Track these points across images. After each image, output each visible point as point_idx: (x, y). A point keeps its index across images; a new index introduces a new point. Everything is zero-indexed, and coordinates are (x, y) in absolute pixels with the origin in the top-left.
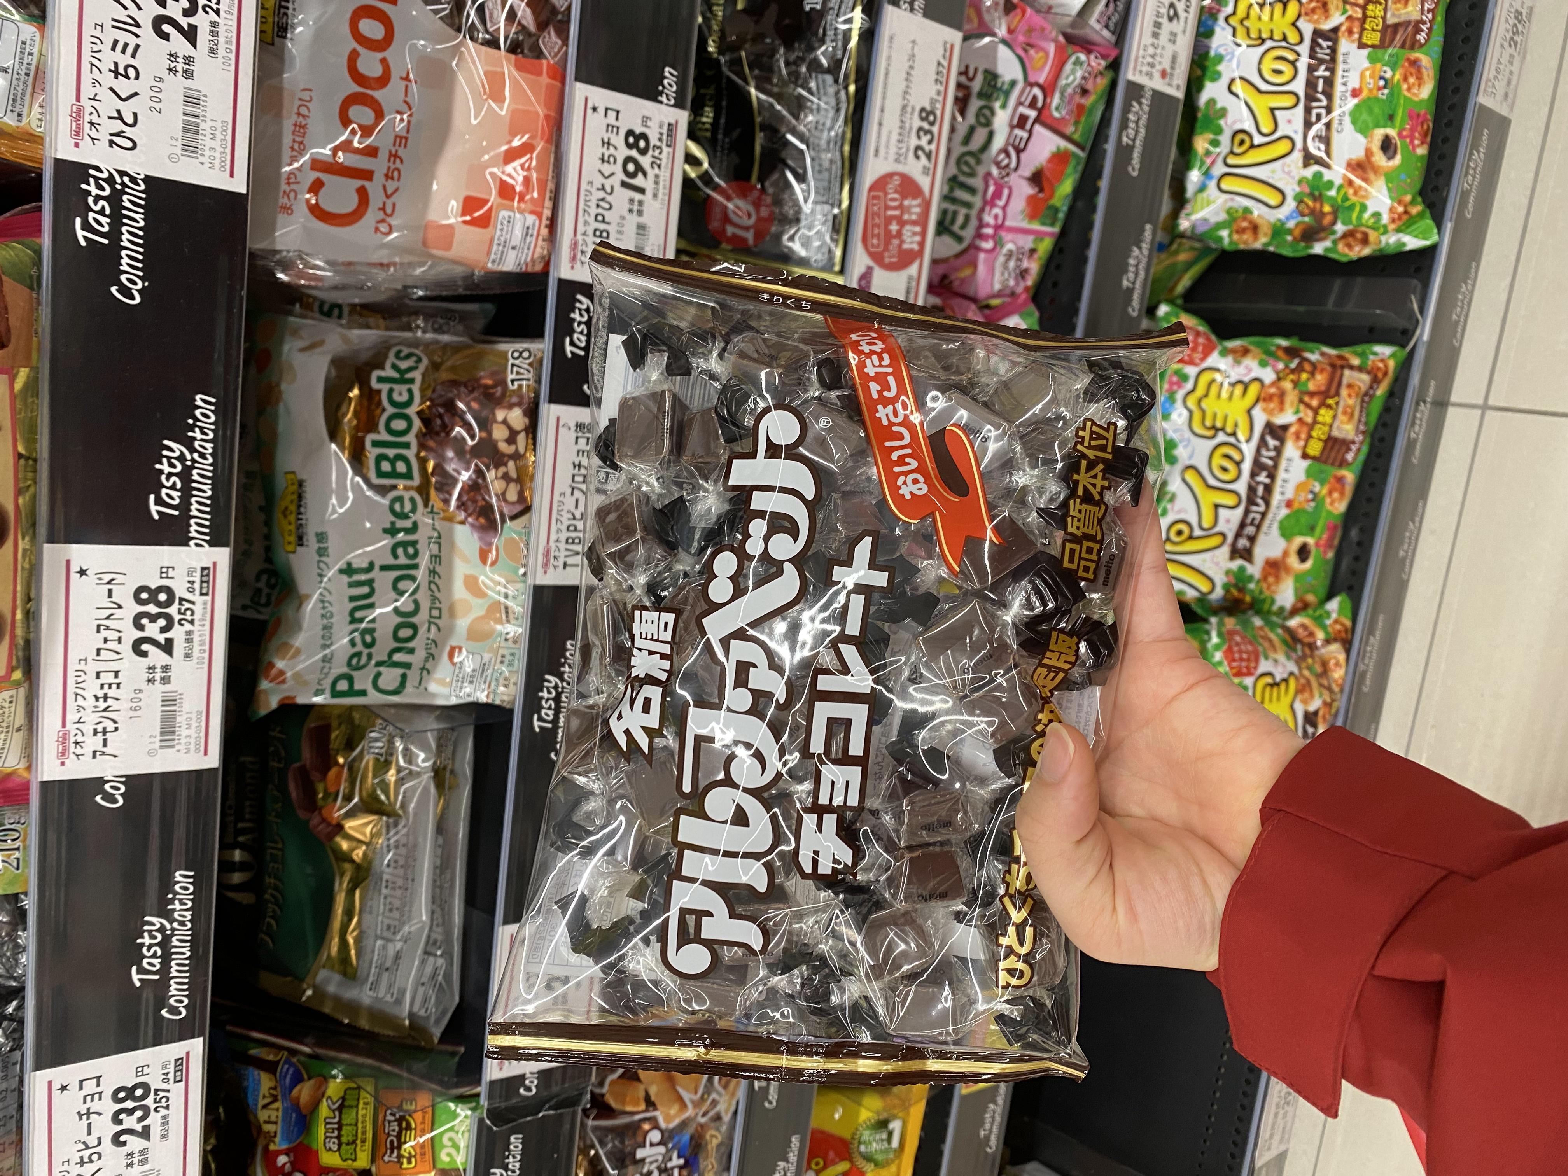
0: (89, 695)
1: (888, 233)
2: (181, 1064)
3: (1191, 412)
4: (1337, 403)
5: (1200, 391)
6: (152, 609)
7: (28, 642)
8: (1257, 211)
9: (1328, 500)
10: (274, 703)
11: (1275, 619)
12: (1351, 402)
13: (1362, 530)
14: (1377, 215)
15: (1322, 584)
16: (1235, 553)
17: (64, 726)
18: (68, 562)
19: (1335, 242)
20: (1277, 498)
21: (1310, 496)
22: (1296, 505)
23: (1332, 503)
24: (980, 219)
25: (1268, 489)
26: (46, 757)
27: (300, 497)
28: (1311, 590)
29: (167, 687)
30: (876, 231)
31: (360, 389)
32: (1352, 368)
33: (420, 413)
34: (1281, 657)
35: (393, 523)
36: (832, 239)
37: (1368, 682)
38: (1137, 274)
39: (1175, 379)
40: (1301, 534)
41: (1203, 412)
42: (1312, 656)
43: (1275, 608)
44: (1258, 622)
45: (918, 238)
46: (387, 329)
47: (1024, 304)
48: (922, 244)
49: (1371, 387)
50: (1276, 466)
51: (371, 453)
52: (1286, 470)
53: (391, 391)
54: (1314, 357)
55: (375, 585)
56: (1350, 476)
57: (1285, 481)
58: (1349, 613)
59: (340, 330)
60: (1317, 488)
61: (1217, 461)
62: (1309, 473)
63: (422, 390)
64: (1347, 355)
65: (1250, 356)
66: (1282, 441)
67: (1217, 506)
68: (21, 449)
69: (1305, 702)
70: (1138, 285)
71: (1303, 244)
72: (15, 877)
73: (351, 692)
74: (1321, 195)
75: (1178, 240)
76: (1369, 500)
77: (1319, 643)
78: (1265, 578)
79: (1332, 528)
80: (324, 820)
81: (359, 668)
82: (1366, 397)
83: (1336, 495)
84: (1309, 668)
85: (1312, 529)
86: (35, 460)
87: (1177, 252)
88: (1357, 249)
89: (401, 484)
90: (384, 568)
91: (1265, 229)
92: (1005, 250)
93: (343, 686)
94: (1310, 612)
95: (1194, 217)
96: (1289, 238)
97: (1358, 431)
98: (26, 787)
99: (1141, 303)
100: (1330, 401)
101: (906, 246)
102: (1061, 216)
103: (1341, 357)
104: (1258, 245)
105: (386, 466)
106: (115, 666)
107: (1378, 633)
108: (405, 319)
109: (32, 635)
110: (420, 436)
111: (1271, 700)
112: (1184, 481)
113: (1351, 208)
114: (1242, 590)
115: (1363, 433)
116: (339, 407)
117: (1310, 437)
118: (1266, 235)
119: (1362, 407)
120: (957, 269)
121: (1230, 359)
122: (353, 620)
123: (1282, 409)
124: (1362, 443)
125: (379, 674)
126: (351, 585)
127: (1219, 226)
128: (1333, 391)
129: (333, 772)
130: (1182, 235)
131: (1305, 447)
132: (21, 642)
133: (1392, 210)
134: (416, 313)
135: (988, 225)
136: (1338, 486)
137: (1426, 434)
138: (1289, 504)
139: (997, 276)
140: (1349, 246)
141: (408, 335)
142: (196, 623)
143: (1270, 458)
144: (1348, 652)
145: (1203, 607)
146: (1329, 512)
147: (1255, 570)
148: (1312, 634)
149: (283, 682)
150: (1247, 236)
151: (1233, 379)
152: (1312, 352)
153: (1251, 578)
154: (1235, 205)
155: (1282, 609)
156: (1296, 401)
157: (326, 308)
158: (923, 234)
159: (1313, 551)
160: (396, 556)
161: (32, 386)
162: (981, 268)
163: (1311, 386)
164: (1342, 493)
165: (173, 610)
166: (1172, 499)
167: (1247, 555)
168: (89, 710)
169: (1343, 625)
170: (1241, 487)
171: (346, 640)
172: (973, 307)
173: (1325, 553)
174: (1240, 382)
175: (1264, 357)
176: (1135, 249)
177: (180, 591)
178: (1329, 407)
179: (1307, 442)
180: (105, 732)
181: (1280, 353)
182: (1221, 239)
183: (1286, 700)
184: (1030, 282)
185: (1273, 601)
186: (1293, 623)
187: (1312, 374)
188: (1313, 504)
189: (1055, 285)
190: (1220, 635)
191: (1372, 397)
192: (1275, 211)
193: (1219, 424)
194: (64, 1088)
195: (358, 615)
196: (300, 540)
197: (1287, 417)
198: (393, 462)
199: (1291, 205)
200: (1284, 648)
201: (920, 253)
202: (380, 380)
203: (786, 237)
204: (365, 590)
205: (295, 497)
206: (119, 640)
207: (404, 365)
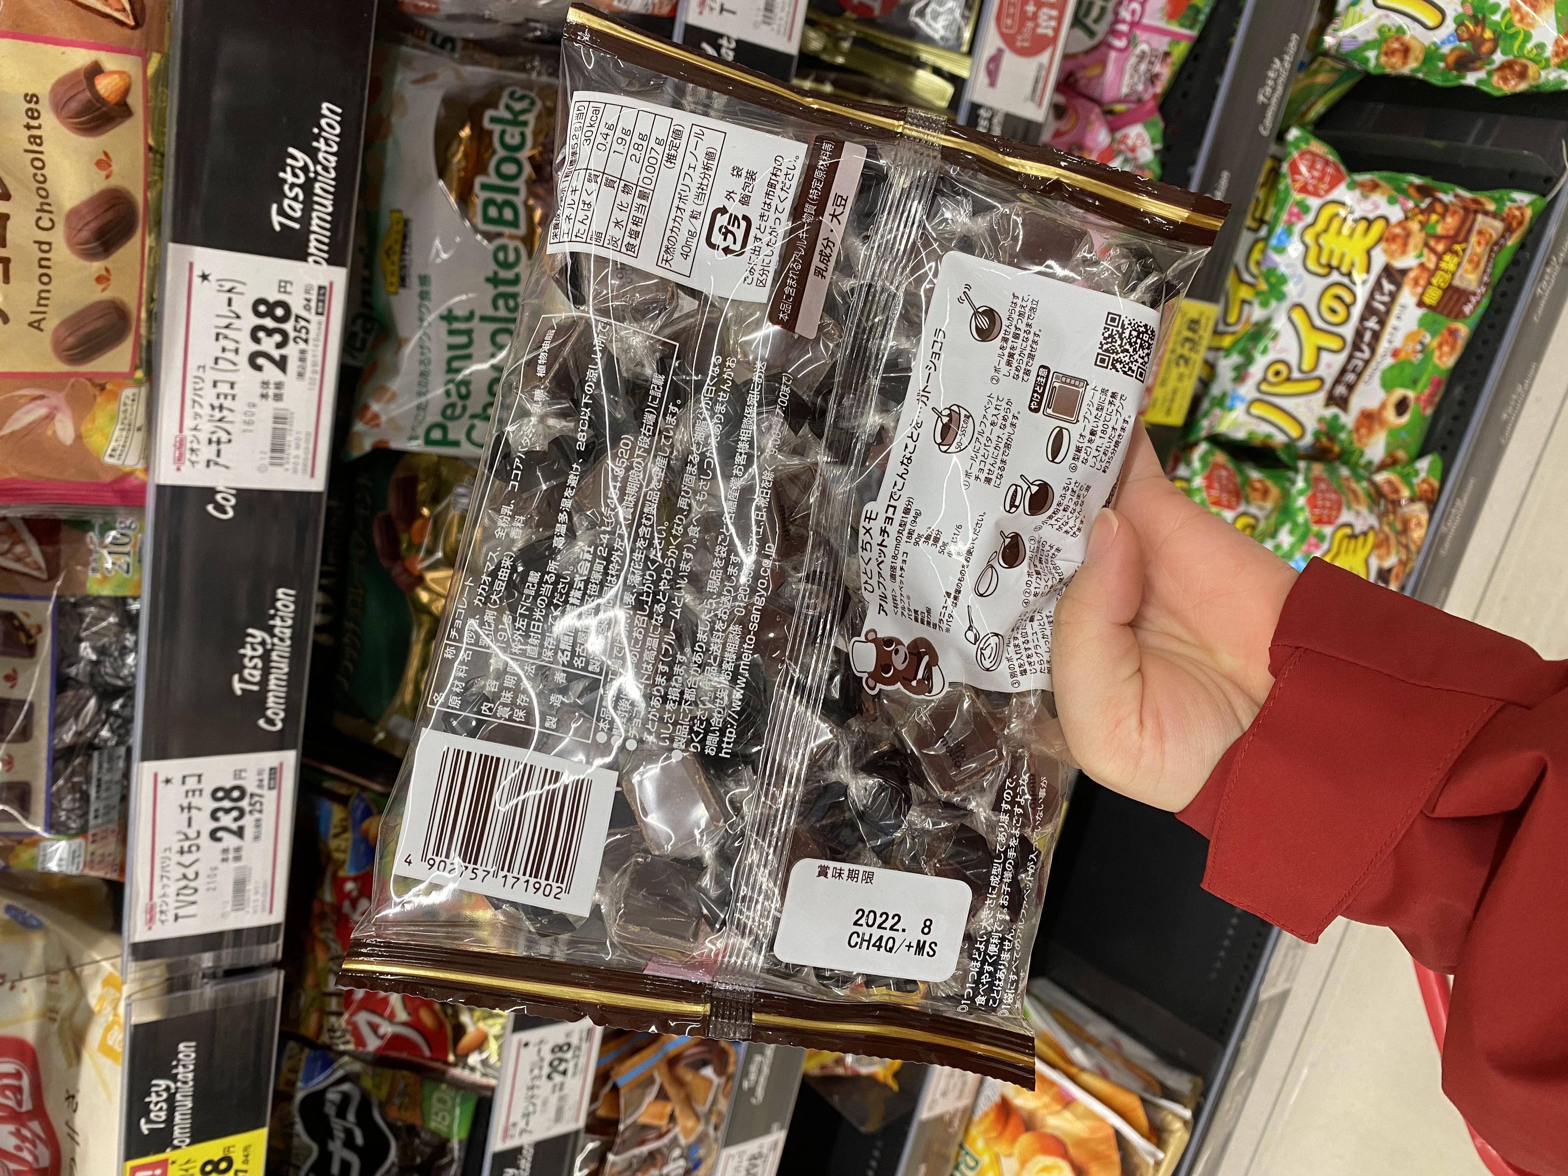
0: (205, 402)
1: (1023, 13)
2: (275, 773)
3: (1307, 247)
4: (1464, 250)
5: (1321, 224)
6: (269, 323)
7: (149, 343)
8: (1413, 31)
9: (1437, 353)
10: (367, 446)
11: (1361, 471)
12: (1479, 250)
13: (1466, 389)
14: (1540, 47)
15: (1415, 442)
16: (1332, 400)
17: (181, 431)
18: (191, 265)
19: (1490, 74)
20: (1384, 346)
21: (1419, 347)
22: (1403, 355)
23: (1440, 357)
24: (1116, 13)
25: (1376, 336)
26: (163, 460)
27: (405, 237)
28: (1404, 446)
29: (279, 405)
30: (1012, 10)
31: (472, 129)
32: (1486, 213)
33: (531, 159)
34: (1364, 510)
35: (496, 273)
36: (963, 16)
37: (1447, 545)
38: (1274, 89)
39: (1295, 210)
40: (1403, 386)
41: (1320, 247)
42: (1394, 513)
43: (1363, 461)
44: (1345, 472)
45: (1053, 23)
46: (500, 67)
47: (1150, 113)
48: (1057, 30)
49: (1503, 236)
50: (1388, 312)
51: (480, 196)
52: (1398, 318)
53: (503, 133)
54: (1447, 198)
55: (475, 336)
56: (1464, 330)
57: (1395, 329)
58: (1438, 473)
59: (454, 65)
60: (1427, 339)
61: (1328, 301)
62: (1423, 323)
63: (535, 134)
64: (1483, 199)
65: (1379, 191)
66: (1399, 286)
67: (1320, 349)
68: (151, 142)
69: (1381, 558)
70: (1274, 101)
71: (1455, 73)
72: (125, 580)
73: (444, 442)
74: (1484, 17)
75: (1321, 59)
76: (1479, 358)
77: (1403, 502)
78: (1357, 429)
79: (1436, 384)
80: (406, 570)
81: (453, 418)
82: (1496, 246)
83: (1446, 349)
84: (1390, 524)
85: (1415, 382)
86: (163, 155)
87: (1316, 73)
88: (1513, 83)
89: (507, 231)
90: (484, 319)
91: (1417, 54)
92: (1137, 51)
93: (437, 434)
94: (1398, 468)
95: (1341, 34)
96: (1442, 65)
97: (1481, 283)
98: (141, 489)
99: (1274, 122)
100: (1457, 247)
101: (1040, 31)
102: (1202, 18)
103: (1476, 201)
104: (1406, 70)
105: (493, 212)
106: (231, 377)
107: (1466, 497)
108: (521, 59)
109: (153, 337)
110: (530, 183)
111: (1347, 551)
112: (1290, 319)
113: (1514, 36)
114: (1332, 438)
115: (1486, 284)
116: (448, 146)
117: (1429, 283)
118: (1416, 59)
119: (1490, 256)
120: (1084, 67)
121: (1357, 193)
122: (450, 370)
123: (1404, 251)
124: (1482, 296)
125: (472, 428)
126: (451, 332)
127: (1368, 45)
128: (1461, 237)
129: (418, 524)
130: (1326, 54)
131: (1422, 294)
132: (144, 342)
133: (1557, 42)
134: (532, 53)
135: (1124, 21)
136: (1450, 339)
137: (1553, 291)
138: (1395, 353)
139: (1126, 80)
140: (1505, 80)
141: (522, 76)
142: (311, 342)
143: (1383, 303)
144: (1432, 512)
145: (1289, 455)
146: (1436, 367)
147: (1348, 419)
148: (1396, 491)
149: (378, 425)
150: (1396, 60)
151: (1357, 215)
152: (1446, 193)
153: (1343, 428)
154: (1388, 22)
155: (1370, 463)
156: (1420, 245)
157: (439, 41)
158: (1060, 19)
159: (1412, 404)
160: (496, 307)
161: (162, 74)
162: (1111, 68)
163: (1440, 230)
164: (1453, 348)
165: (288, 327)
166: (1276, 336)
167: (1343, 403)
168: (206, 418)
169: (1430, 484)
170: (1348, 332)
171: (441, 391)
172: (1097, 110)
173: (1424, 408)
174: (1365, 218)
175: (1394, 193)
176: (1277, 61)
177: (297, 308)
178: (1455, 253)
179: (1425, 289)
180: (219, 442)
181: (1412, 191)
182: (1367, 60)
183: (1362, 554)
184: (1159, 88)
185: (1362, 454)
186: (1380, 478)
187: (1443, 216)
188: (1420, 356)
189: (1185, 95)
190: (1307, 480)
191: (1502, 247)
192: (1431, 33)
193: (1334, 263)
194: (168, 781)
195: (456, 364)
196: (403, 281)
197: (1408, 261)
198: (500, 207)
199: (1450, 26)
200: (1367, 500)
201: (1054, 40)
202: (493, 120)
203: (914, 10)
204: (463, 339)
205: (399, 237)
206: (237, 351)
207: (518, 106)
